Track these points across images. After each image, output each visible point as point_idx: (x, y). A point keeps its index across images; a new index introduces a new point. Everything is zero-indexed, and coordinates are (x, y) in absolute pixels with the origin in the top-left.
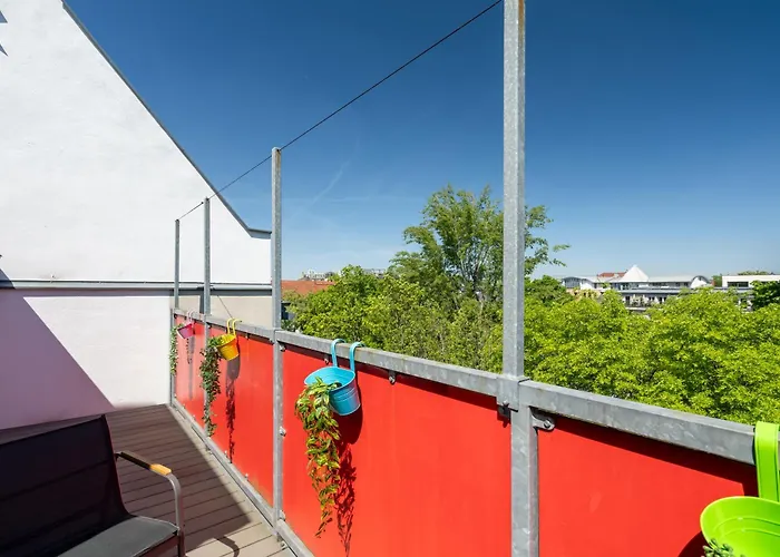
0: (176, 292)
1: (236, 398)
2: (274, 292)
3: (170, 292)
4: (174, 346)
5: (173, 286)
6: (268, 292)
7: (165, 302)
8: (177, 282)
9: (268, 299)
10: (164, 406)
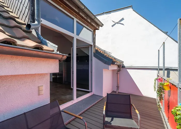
0: (158, 69)
1: (170, 103)
2: (178, 70)
3: (157, 69)
4: (155, 83)
5: (157, 68)
6: (177, 70)
7: (156, 72)
8: (159, 67)
9: (177, 72)
10: (155, 99)
